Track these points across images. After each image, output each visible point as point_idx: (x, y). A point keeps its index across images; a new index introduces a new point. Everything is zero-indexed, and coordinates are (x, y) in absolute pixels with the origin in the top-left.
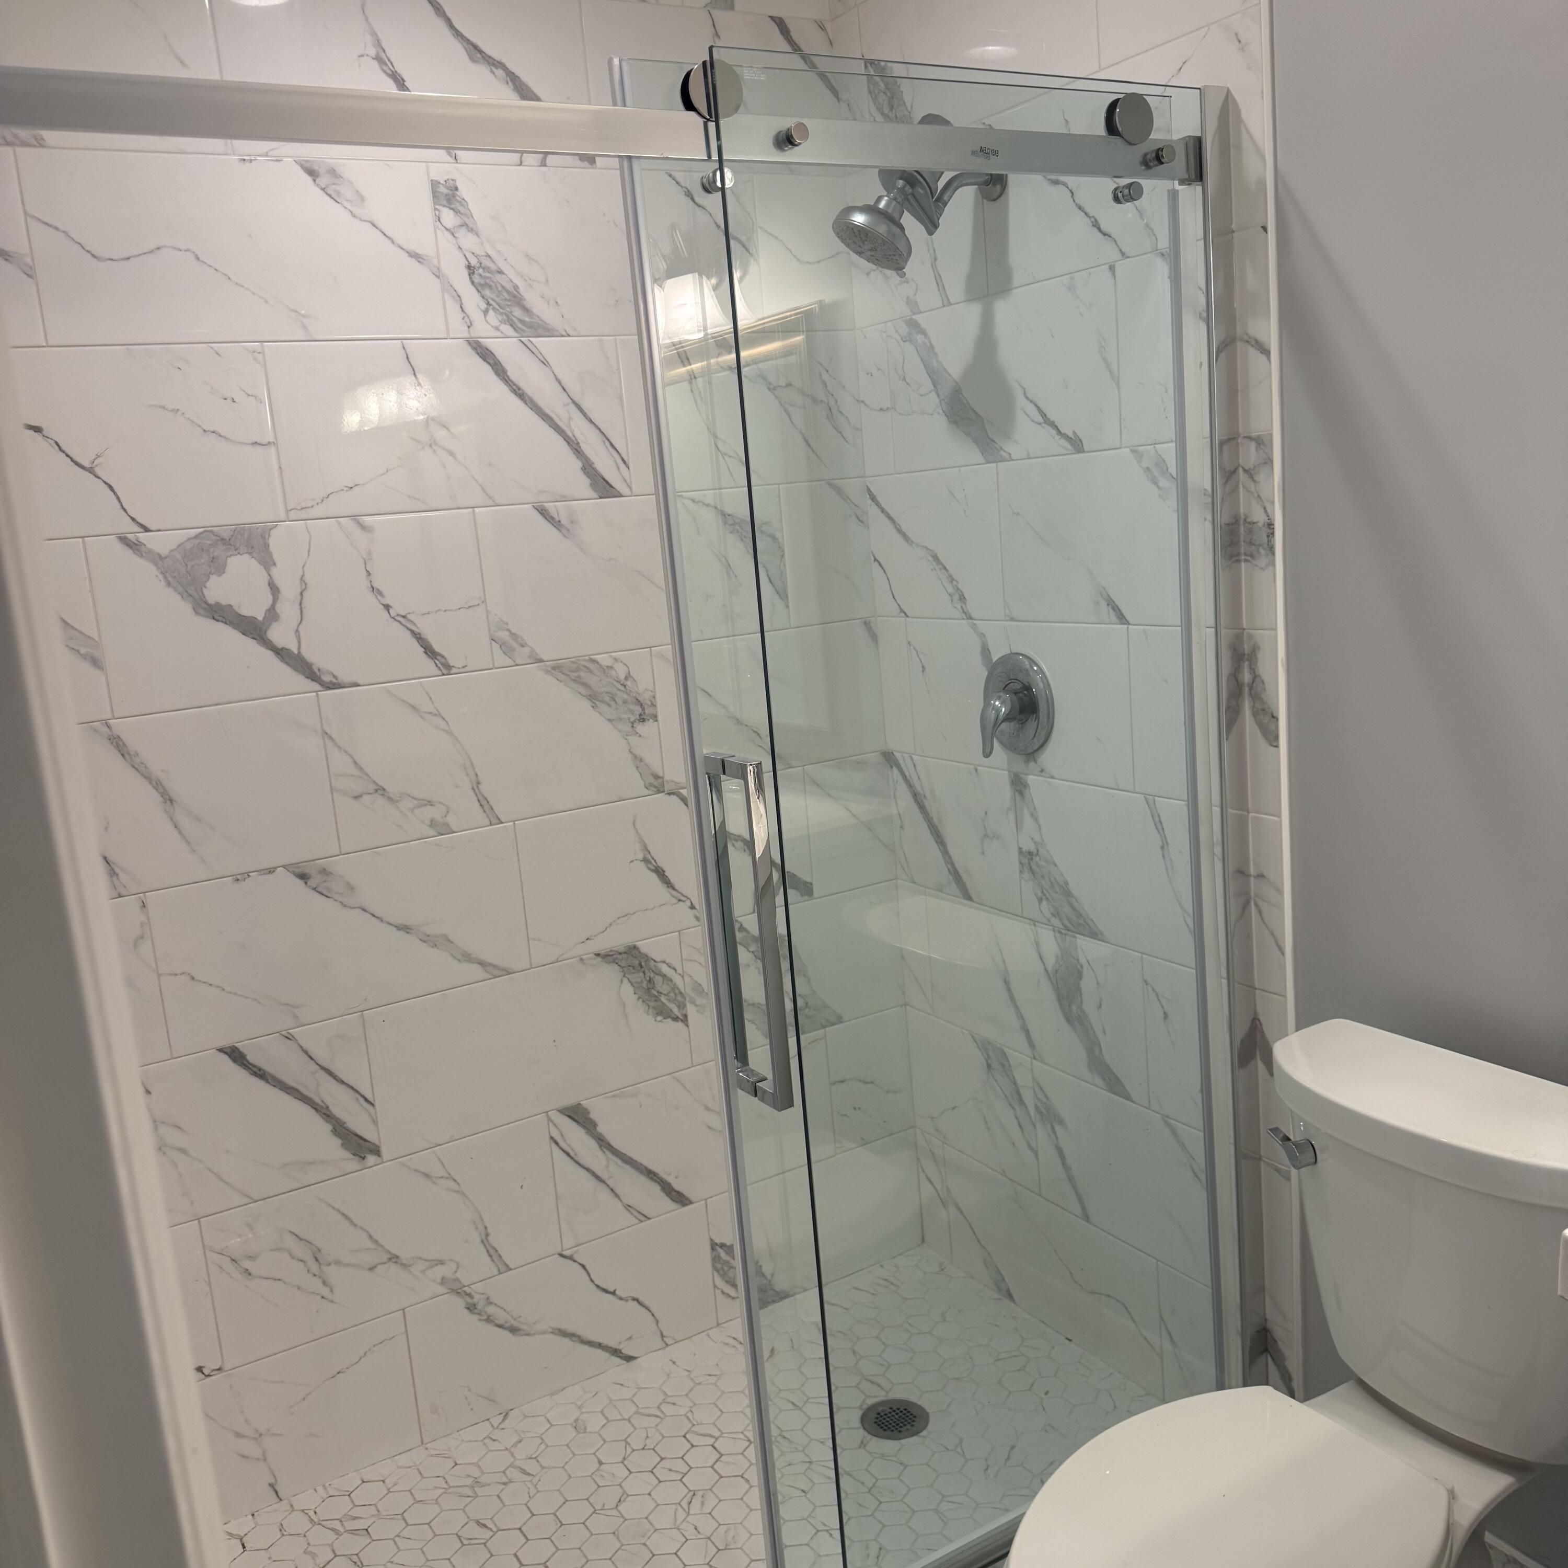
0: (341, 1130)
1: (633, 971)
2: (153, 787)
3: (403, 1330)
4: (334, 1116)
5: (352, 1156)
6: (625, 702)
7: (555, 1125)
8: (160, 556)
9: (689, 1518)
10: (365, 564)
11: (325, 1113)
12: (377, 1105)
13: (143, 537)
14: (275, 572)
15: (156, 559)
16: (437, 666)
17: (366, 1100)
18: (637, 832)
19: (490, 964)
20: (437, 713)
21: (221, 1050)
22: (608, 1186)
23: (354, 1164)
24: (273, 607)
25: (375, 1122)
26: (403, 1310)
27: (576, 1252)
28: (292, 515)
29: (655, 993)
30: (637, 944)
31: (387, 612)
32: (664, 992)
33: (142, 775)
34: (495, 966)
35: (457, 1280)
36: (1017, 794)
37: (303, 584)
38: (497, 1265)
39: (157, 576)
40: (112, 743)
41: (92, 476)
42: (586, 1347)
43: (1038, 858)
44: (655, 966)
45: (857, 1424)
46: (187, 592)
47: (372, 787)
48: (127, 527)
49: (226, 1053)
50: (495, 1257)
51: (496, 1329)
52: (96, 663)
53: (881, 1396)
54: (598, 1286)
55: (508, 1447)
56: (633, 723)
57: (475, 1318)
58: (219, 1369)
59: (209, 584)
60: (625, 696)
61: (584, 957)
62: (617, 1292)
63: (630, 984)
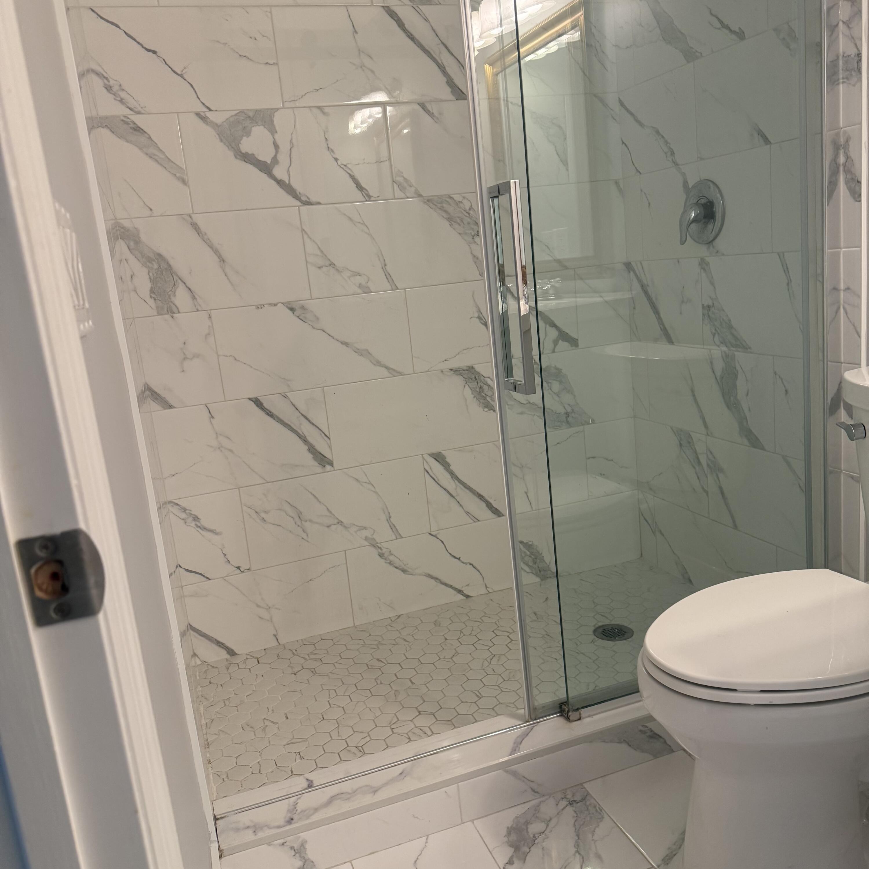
0: (312, 450)
1: (471, 381)
2: (214, 253)
3: (345, 562)
4: (309, 442)
5: (318, 465)
6: (469, 223)
7: (427, 462)
8: (217, 124)
9: (490, 666)
10: (325, 134)
11: (305, 441)
12: (331, 438)
13: (209, 114)
14: (276, 136)
15: (215, 126)
16: (363, 195)
17: (326, 435)
18: (474, 301)
19: (392, 369)
20: (363, 222)
21: (250, 399)
22: (456, 499)
23: (319, 469)
24: (276, 156)
25: (330, 447)
26: (345, 551)
27: (438, 534)
28: (287, 105)
29: (484, 395)
30: (474, 366)
31: (336, 162)
32: (488, 395)
33: (209, 245)
34: (394, 370)
35: (374, 539)
36: (702, 270)
37: (292, 144)
38: (395, 534)
39: (215, 136)
40: (193, 227)
41: (182, 79)
42: (443, 587)
43: (713, 309)
44: (484, 380)
45: (592, 633)
46: (230, 145)
47: (328, 263)
48: (201, 109)
49: (253, 401)
50: (394, 529)
51: (395, 569)
52: (184, 182)
53: (607, 622)
54: (450, 554)
55: (398, 629)
56: (473, 236)
57: (383, 561)
58: (248, 569)
59: (242, 142)
60: (469, 220)
61: (443, 370)
62: (461, 559)
63: (469, 388)
